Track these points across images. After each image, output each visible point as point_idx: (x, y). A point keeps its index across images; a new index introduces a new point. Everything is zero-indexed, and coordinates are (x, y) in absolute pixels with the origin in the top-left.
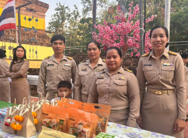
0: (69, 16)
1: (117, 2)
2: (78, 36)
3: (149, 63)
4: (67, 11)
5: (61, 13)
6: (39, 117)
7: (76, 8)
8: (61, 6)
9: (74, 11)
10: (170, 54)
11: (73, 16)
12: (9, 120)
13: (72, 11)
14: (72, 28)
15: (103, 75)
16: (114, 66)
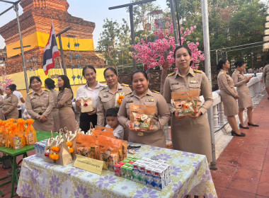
0: (118, 31)
1: (170, 9)
2: (130, 53)
3: (176, 82)
4: (115, 27)
5: (110, 30)
6: (74, 146)
7: (125, 22)
8: (108, 22)
9: (123, 26)
10: (195, 72)
11: (123, 31)
12: (48, 151)
13: (121, 26)
14: (123, 44)
15: (132, 99)
16: (142, 89)
